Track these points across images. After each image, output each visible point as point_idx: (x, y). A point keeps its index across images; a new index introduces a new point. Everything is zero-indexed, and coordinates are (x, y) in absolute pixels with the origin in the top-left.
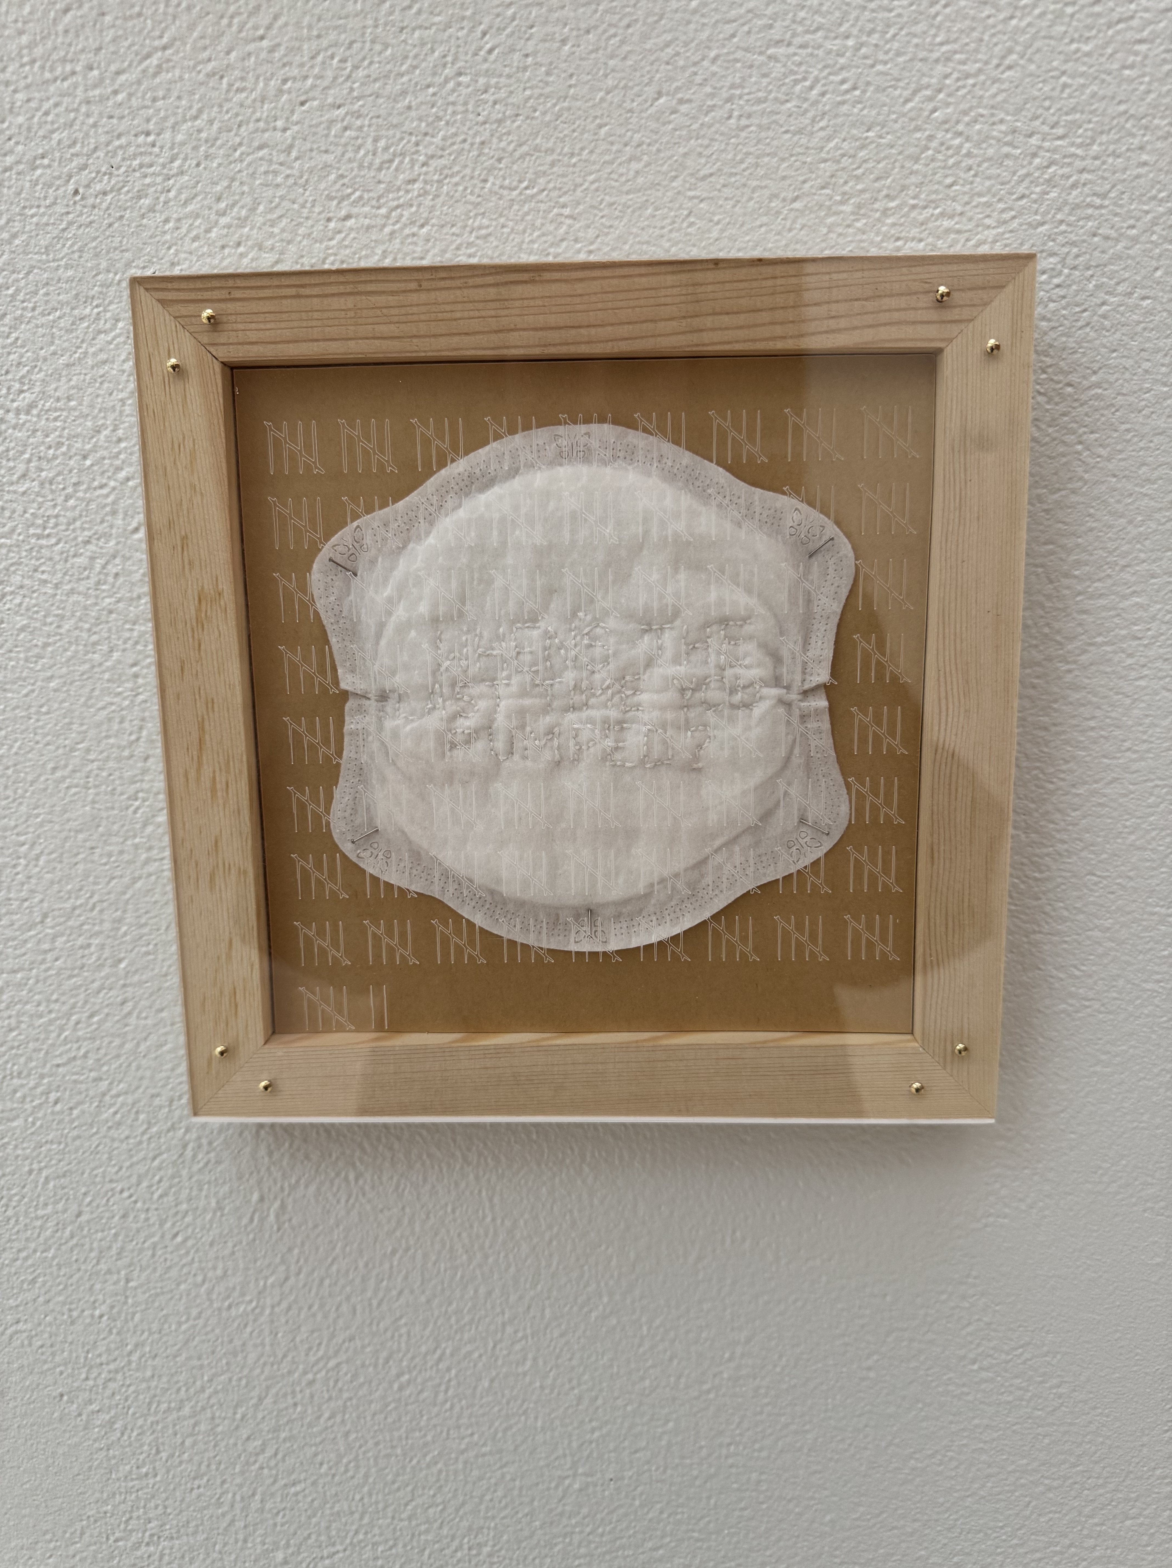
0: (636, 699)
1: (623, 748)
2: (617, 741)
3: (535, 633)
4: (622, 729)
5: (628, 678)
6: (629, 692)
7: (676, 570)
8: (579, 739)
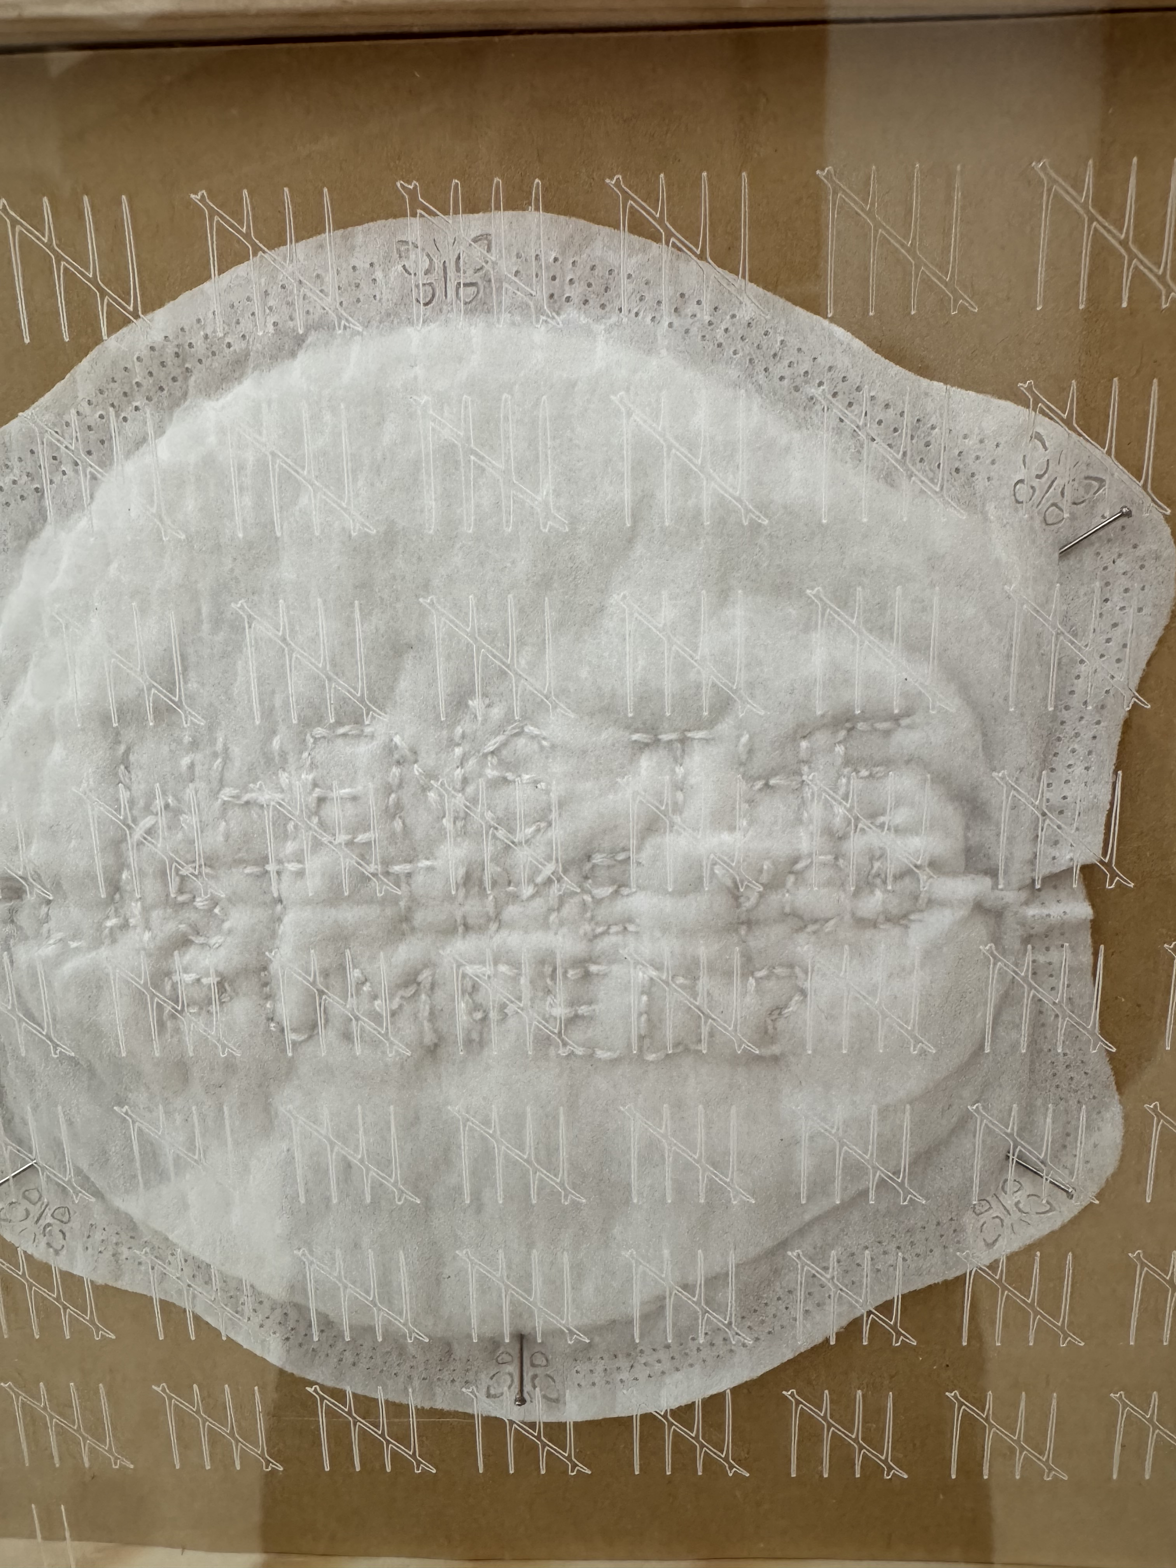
0: (621, 906)
1: (590, 1019)
2: (572, 1003)
3: (363, 751)
4: (587, 975)
5: (598, 859)
6: (604, 892)
7: (723, 596)
8: (479, 998)
